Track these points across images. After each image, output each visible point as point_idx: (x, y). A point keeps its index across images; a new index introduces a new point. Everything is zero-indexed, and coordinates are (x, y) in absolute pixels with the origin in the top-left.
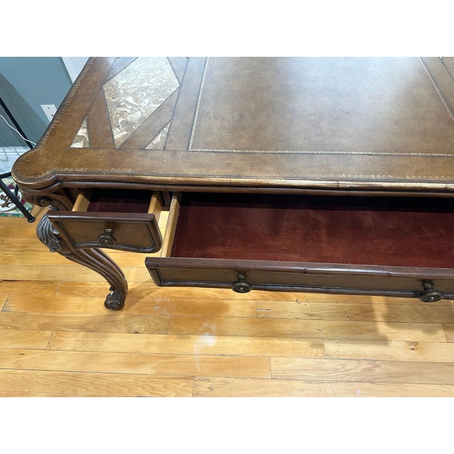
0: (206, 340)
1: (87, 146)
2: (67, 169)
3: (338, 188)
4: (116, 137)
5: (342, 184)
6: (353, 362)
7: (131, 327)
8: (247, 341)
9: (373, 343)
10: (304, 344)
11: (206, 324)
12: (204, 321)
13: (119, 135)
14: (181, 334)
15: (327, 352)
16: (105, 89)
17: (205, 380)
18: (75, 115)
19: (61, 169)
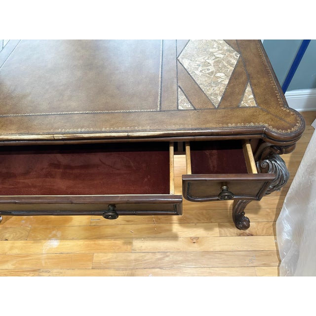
0: (52, 243)
3: (55, 140)
5: (57, 136)
6: (150, 254)
7: (3, 236)
8: (81, 242)
9: (167, 239)
10: (119, 242)
11: (54, 232)
12: (54, 230)
14: (36, 240)
15: (133, 248)
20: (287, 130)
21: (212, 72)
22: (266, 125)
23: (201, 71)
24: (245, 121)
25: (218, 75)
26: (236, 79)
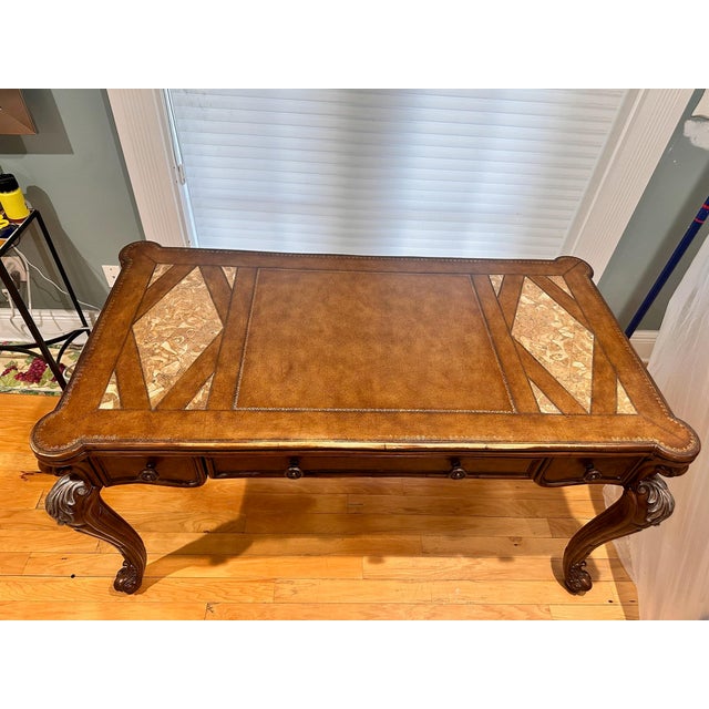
1: (118, 407)
2: (96, 437)
3: (386, 451)
4: (151, 395)
7: (200, 526)
13: (155, 392)
16: (135, 330)
17: (288, 582)
18: (102, 366)
19: (90, 437)
20: (681, 448)
21: (566, 360)
22: (656, 440)
23: (551, 357)
24: (630, 434)
25: (576, 364)
26: (600, 372)
